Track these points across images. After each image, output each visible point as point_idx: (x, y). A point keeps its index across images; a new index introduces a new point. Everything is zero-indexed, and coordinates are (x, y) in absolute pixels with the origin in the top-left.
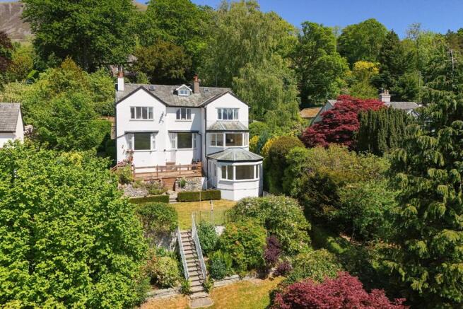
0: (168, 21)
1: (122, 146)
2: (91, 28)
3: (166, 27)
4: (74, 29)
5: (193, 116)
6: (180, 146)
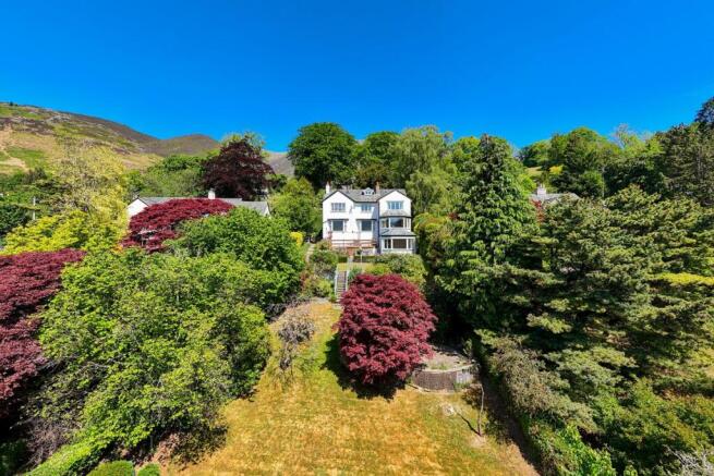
0: (379, 149)
1: (326, 228)
2: (326, 159)
3: (376, 153)
4: (316, 161)
5: (373, 208)
6: (364, 229)
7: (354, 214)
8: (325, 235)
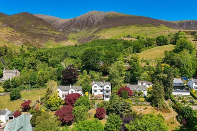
5: (103, 87)
7: (99, 88)
8: (93, 93)
